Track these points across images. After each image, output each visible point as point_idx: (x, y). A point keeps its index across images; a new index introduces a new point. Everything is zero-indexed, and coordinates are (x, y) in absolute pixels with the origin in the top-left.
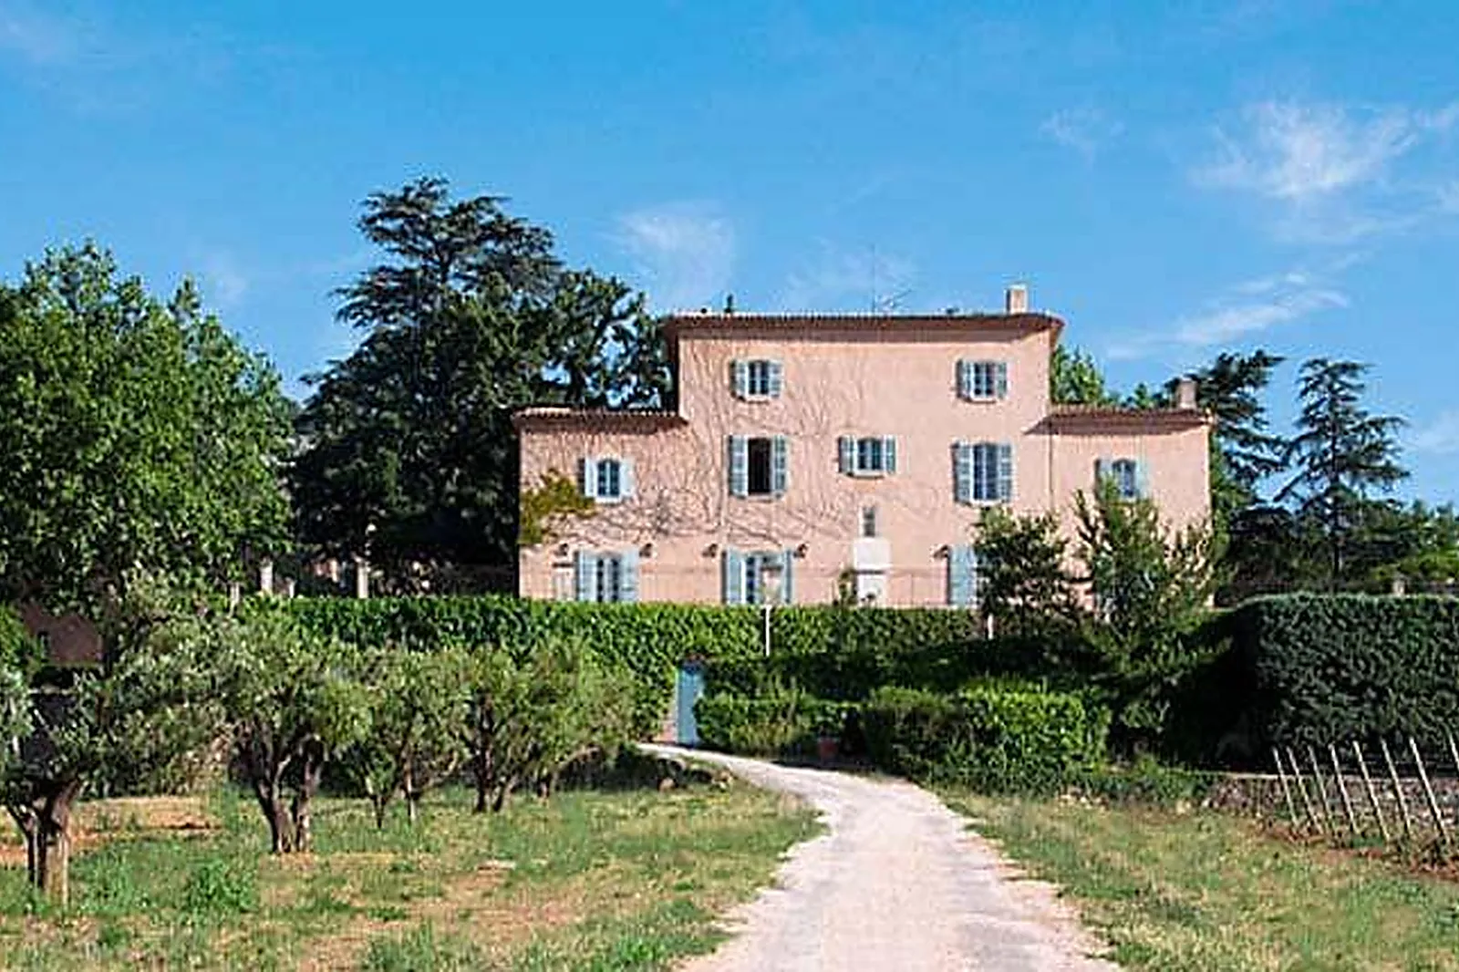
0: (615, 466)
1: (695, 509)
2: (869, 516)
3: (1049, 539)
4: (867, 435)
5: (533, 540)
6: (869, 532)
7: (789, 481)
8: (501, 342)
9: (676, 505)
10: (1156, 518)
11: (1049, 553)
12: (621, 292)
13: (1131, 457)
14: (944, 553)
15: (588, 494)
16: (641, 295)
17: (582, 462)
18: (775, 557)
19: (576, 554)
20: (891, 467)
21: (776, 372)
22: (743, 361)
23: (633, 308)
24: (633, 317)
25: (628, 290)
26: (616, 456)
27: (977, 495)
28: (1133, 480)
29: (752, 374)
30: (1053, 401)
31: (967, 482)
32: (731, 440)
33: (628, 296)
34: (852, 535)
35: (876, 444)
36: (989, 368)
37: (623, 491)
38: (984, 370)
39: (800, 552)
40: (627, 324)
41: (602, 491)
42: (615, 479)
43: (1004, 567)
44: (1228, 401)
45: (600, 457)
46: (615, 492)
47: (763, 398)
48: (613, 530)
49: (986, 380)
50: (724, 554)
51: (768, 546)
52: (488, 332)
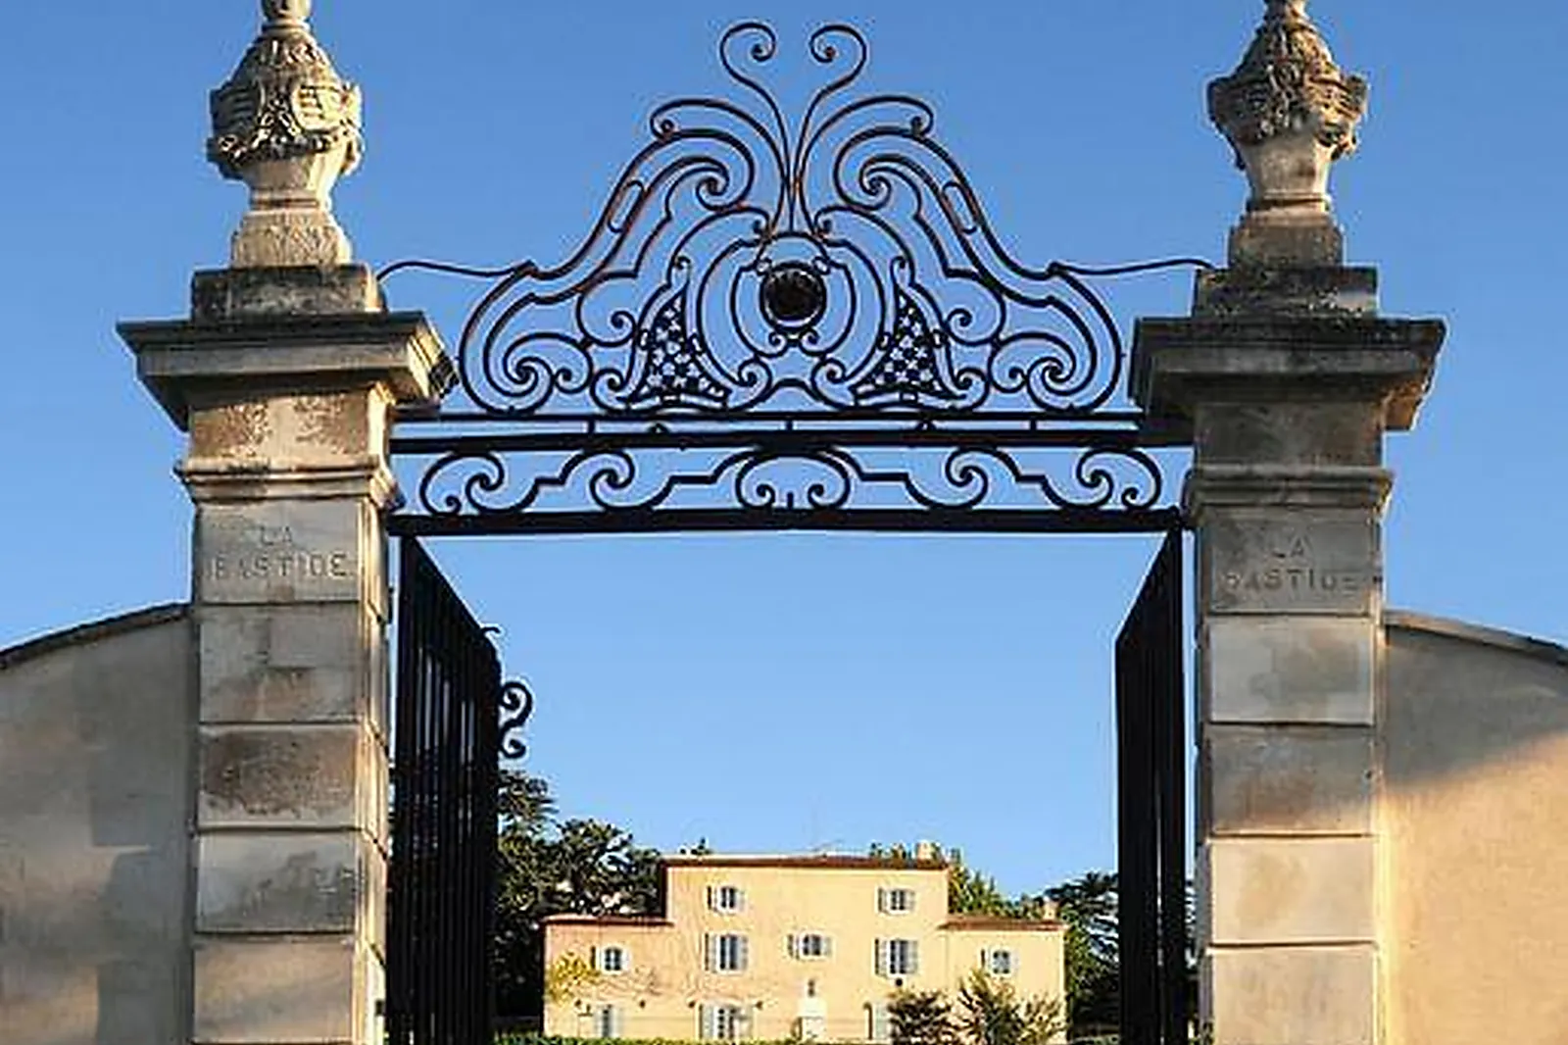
0: (618, 953)
1: (678, 978)
2: (811, 984)
3: (940, 1003)
4: (810, 933)
5: (555, 996)
6: (811, 992)
7: (751, 962)
8: (523, 868)
9: (665, 978)
10: (1014, 992)
11: (939, 1011)
12: (615, 833)
13: (1006, 949)
14: (868, 1006)
15: (597, 968)
16: (631, 836)
17: (593, 950)
18: (739, 1009)
19: (588, 1008)
20: (828, 952)
21: (742, 893)
22: (717, 887)
23: (624, 843)
24: (625, 850)
25: (621, 832)
26: (619, 946)
27: (893, 971)
28: (1008, 963)
29: (724, 896)
30: (951, 911)
31: (885, 963)
32: (707, 936)
33: (619, 836)
34: (800, 995)
35: (817, 939)
36: (902, 893)
37: (624, 966)
38: (898, 894)
39: (759, 1005)
40: (620, 855)
41: (608, 968)
42: (617, 959)
43: (909, 1019)
44: (1093, 902)
45: (609, 945)
46: (618, 968)
47: (731, 911)
48: (616, 991)
49: (900, 899)
50: (701, 1008)
51: (736, 1003)
52: (511, 860)
